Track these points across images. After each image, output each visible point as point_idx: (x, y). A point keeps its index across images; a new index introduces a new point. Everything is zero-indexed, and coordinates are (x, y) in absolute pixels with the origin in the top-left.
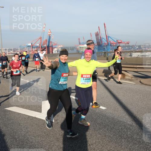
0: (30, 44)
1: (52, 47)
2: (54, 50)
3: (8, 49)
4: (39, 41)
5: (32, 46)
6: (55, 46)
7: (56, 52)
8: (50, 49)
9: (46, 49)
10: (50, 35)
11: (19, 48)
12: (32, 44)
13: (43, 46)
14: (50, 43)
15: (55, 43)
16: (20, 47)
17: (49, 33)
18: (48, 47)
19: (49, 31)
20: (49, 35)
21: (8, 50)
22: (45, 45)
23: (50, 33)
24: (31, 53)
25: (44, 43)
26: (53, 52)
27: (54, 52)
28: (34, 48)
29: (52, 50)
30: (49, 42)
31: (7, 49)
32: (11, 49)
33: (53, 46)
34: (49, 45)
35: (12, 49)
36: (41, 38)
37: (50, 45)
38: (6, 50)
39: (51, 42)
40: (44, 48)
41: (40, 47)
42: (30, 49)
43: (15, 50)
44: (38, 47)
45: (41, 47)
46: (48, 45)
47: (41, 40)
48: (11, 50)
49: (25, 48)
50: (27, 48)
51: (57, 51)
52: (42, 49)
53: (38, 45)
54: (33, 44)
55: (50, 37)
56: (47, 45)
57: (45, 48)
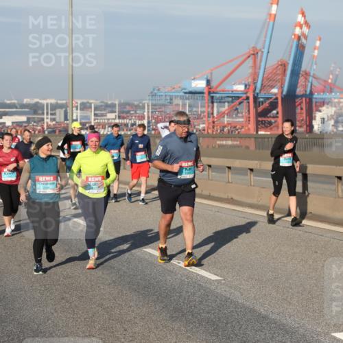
0: (200, 84)
1: (309, 98)
2: (318, 116)
3: (98, 103)
4: (247, 69)
5: (211, 95)
6: (322, 96)
7: (330, 126)
8: (298, 110)
9: (280, 108)
10: (303, 40)
11: (146, 102)
12: (208, 82)
13: (262, 95)
14: (301, 80)
15: (326, 82)
16: (153, 95)
17: (298, 31)
18: (290, 99)
19: (300, 19)
20: (299, 38)
21: (96, 109)
22: (275, 91)
23: (305, 29)
24: (202, 126)
25: (269, 79)
26: (311, 127)
27: (317, 125)
28: (221, 101)
29: (311, 117)
30: (296, 73)
31: (94, 102)
32: (109, 102)
33: (316, 95)
34: (293, 86)
35: (113, 106)
36: (254, 54)
37: (299, 91)
38: (85, 107)
39: (307, 74)
40: (266, 105)
41: (248, 98)
42: (201, 107)
43: (128, 108)
44: (239, 98)
45: (255, 98)
46: (289, 91)
47: (255, 66)
48: (111, 108)
49: (176, 101)
50: (187, 102)
51: (332, 122)
52: (260, 109)
53: (241, 88)
54: (214, 84)
55: (301, 49)
56: (282, 87)
57: (274, 105)
